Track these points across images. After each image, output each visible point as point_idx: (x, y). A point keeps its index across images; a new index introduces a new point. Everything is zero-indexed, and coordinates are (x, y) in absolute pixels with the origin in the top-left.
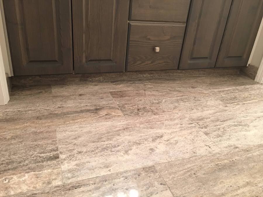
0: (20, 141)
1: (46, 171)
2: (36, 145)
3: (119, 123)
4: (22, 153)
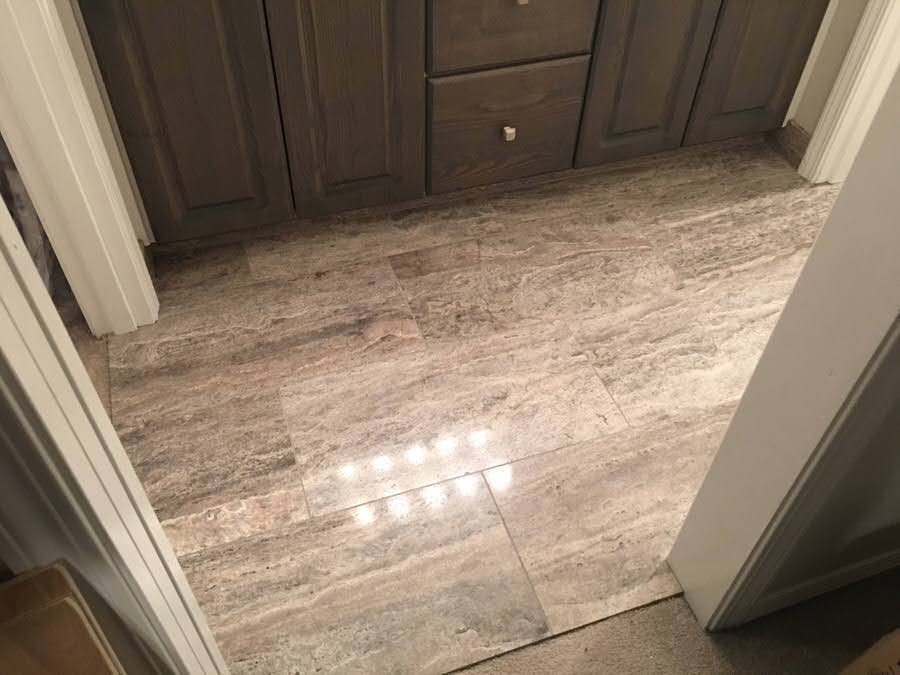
0: (212, 424)
1: (277, 493)
2: (246, 434)
3: (413, 364)
4: (224, 454)
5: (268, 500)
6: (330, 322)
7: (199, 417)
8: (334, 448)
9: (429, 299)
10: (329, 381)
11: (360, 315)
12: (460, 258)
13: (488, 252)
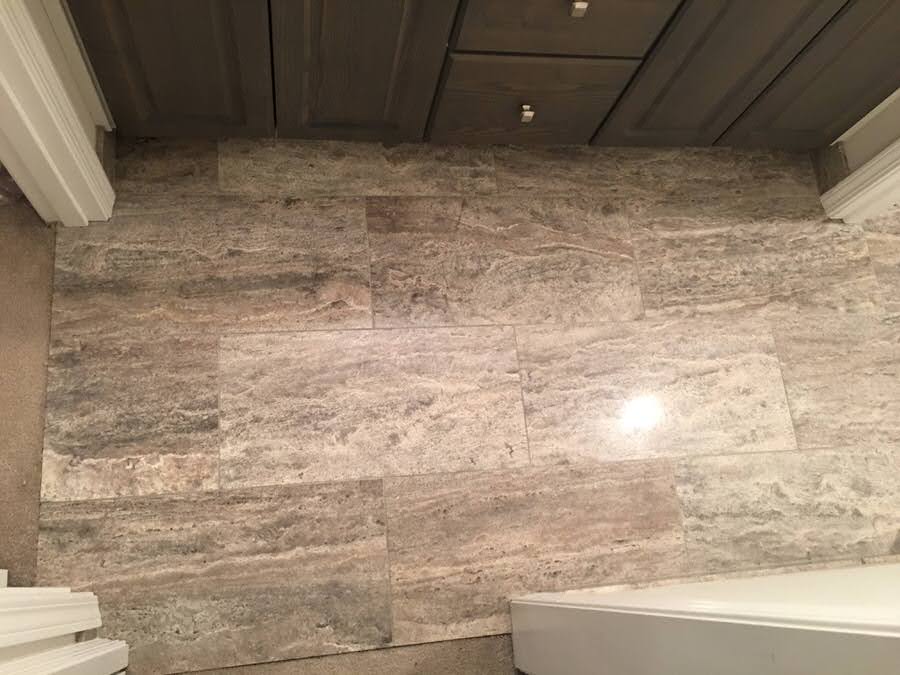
0: (146, 363)
1: (195, 456)
2: (178, 384)
3: (355, 342)
4: (153, 401)
5: (183, 460)
6: (286, 269)
7: (136, 352)
8: (257, 420)
9: (392, 265)
10: (269, 342)
11: (319, 267)
12: (438, 219)
13: (469, 220)
